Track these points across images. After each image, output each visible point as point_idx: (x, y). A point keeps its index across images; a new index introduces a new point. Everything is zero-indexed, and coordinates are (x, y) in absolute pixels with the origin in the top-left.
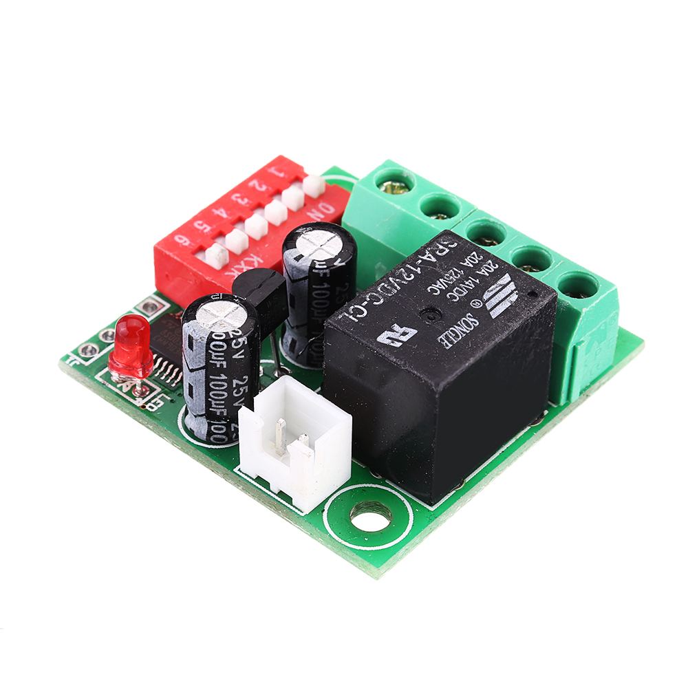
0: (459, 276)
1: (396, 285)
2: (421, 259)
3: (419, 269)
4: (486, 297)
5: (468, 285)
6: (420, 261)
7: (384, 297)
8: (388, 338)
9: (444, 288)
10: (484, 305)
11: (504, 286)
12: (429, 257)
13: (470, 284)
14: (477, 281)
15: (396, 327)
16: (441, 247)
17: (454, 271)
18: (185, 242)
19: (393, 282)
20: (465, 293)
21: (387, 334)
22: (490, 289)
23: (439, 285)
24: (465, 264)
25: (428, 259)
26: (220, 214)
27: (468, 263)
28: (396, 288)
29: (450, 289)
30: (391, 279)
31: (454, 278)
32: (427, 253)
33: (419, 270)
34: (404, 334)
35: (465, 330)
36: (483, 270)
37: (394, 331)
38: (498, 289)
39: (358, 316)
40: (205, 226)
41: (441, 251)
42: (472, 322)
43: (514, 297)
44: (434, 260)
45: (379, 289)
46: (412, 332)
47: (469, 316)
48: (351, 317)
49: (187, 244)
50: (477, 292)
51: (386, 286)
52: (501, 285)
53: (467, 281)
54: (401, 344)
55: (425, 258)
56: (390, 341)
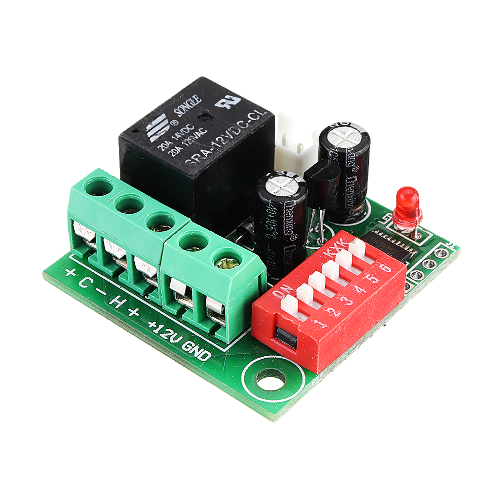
0: (185, 141)
1: (228, 134)
2: (211, 151)
3: (212, 145)
4: (168, 127)
5: (179, 135)
6: (212, 149)
7: (236, 125)
8: (233, 100)
9: (196, 133)
10: (169, 122)
11: (155, 134)
12: (206, 152)
13: (178, 136)
14: (173, 137)
15: (229, 107)
16: (197, 160)
17: (188, 144)
18: (383, 267)
19: (231, 136)
20: (182, 129)
21: (234, 103)
22: (164, 132)
23: (199, 134)
24: (180, 148)
25: (206, 151)
26: (360, 288)
27: (178, 149)
28: (228, 131)
29: (192, 132)
30: (232, 137)
31: (189, 139)
32: (206, 156)
33: (213, 143)
34: (223, 103)
35: (183, 106)
36: (168, 144)
37: (230, 105)
38: (159, 132)
39: (253, 113)
40: (370, 279)
41: (196, 157)
42: (178, 111)
43: (149, 127)
44: (202, 151)
45: (240, 131)
46: (218, 105)
47: (180, 115)
48: (258, 112)
49: (382, 265)
50: (173, 130)
51: (235, 133)
52: (157, 135)
53: (180, 138)
54: (226, 97)
55: (208, 152)
56: (233, 99)
